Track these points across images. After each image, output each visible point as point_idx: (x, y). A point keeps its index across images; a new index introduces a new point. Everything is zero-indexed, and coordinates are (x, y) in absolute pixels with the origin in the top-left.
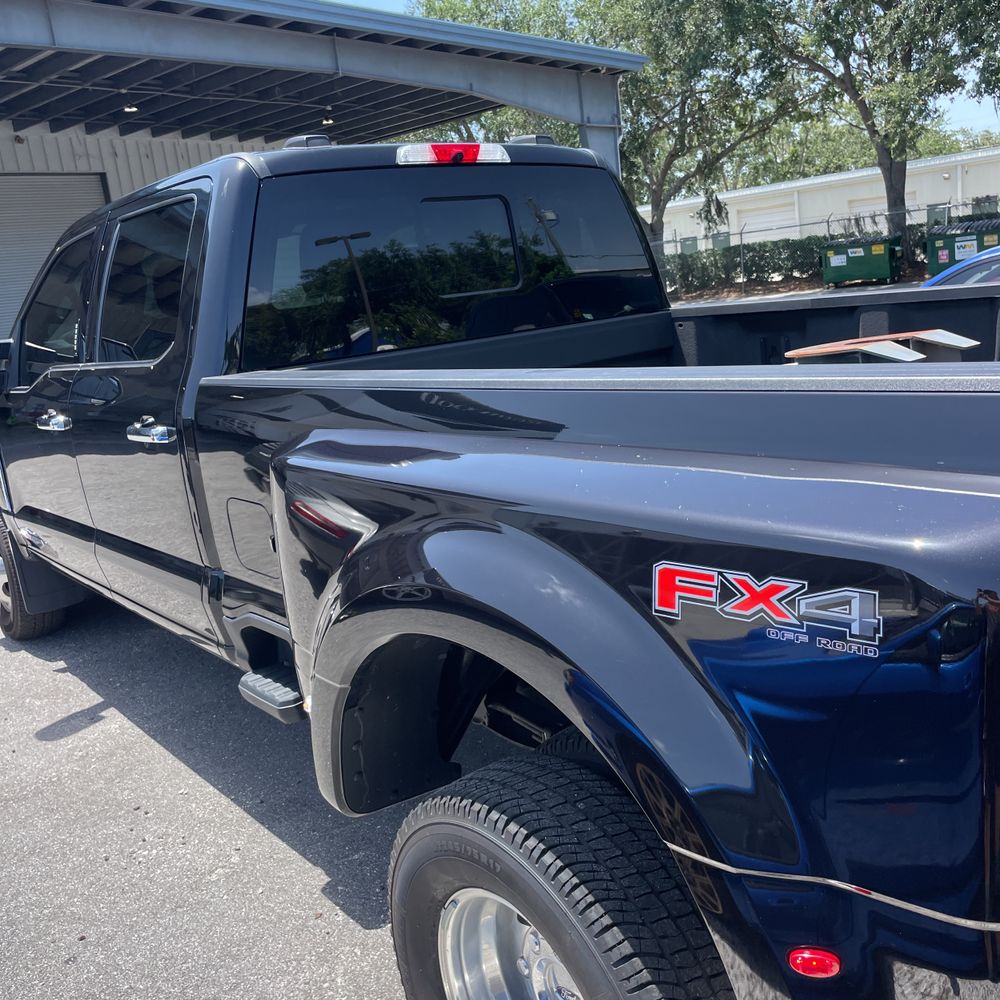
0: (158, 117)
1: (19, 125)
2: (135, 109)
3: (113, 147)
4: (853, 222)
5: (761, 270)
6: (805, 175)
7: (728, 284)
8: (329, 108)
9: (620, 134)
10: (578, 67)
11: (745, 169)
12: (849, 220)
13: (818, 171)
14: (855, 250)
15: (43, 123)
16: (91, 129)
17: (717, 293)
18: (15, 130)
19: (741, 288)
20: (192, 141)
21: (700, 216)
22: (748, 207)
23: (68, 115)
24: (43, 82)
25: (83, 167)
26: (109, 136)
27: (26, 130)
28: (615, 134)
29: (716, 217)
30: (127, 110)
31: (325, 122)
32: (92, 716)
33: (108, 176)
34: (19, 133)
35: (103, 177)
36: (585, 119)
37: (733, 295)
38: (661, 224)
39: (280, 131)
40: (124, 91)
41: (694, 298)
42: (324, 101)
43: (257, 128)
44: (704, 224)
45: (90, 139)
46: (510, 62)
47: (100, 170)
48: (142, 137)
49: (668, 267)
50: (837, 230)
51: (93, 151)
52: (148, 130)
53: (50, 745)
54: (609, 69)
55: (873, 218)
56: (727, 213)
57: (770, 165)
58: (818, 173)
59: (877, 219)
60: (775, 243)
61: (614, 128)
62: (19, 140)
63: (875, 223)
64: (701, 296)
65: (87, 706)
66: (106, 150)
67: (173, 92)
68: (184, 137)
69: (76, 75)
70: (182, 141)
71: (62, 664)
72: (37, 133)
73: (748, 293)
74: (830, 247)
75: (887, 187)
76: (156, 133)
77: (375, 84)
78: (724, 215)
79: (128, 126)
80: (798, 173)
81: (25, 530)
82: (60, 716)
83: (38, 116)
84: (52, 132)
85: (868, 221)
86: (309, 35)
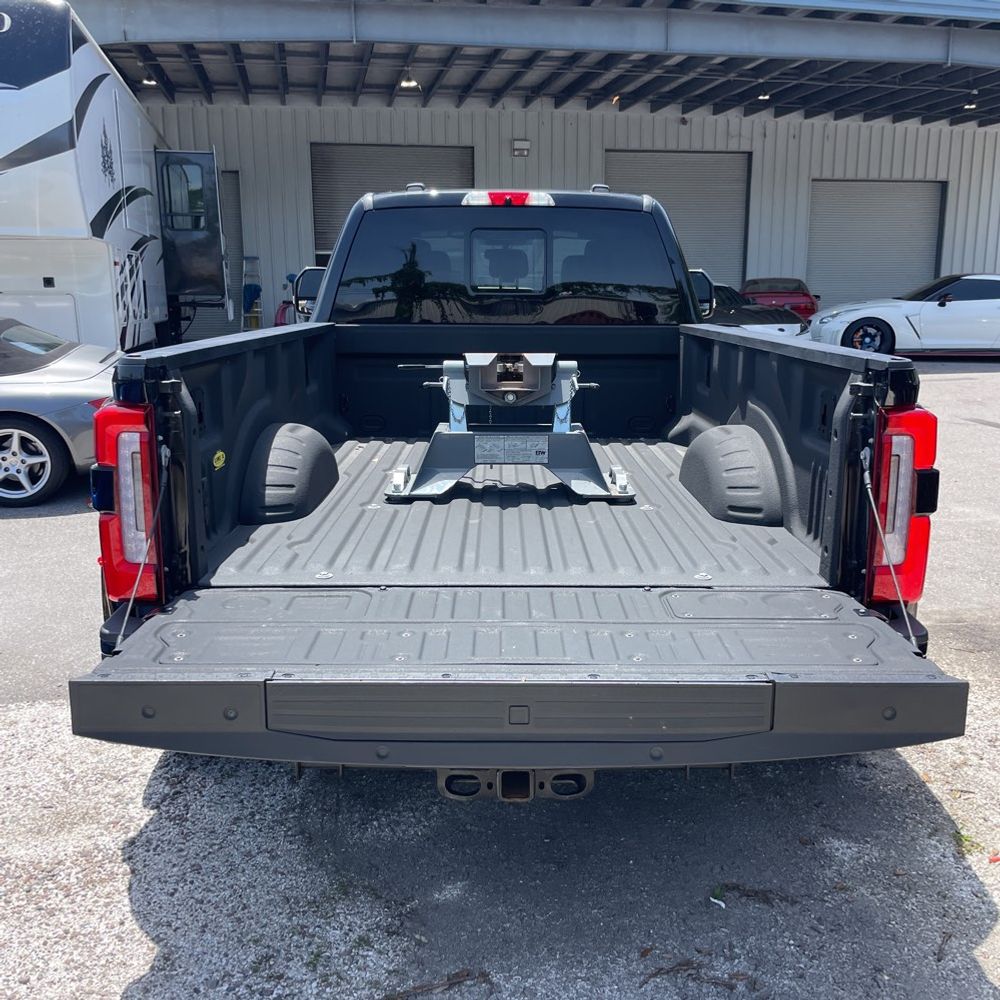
15: (706, 107)
18: (683, 113)
20: (843, 123)
25: (733, 146)
26: (764, 118)
27: (692, 113)
31: (967, 107)
33: (754, 154)
34: (686, 116)
35: (750, 154)
39: (932, 114)
43: (907, 110)
47: (749, 149)
48: (795, 118)
51: (745, 132)
62: (684, 121)
66: (758, 130)
70: (832, 123)
72: (701, 116)
76: (807, 115)
84: (714, 115)
86: (923, 27)
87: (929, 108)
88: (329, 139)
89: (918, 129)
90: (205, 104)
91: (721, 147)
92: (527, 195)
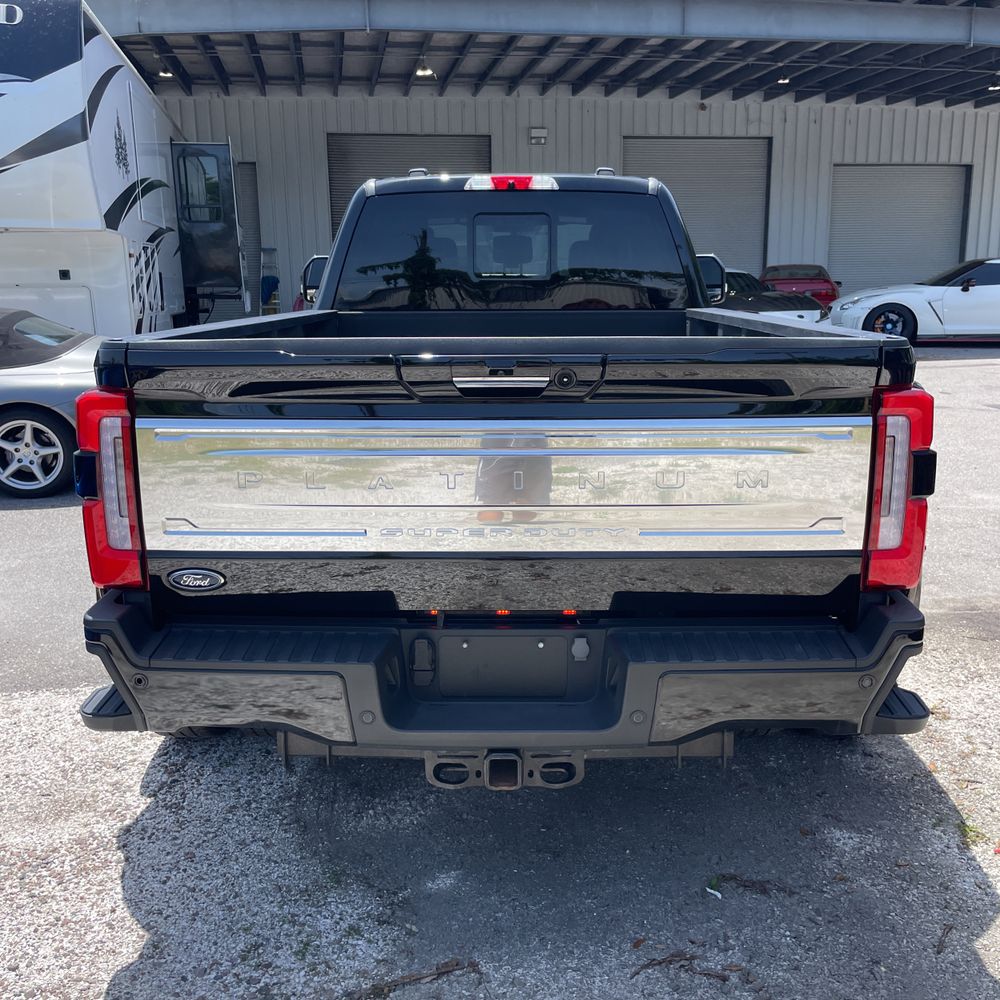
1: (705, 95)
3: (785, 114)
15: (725, 92)
16: (767, 97)
18: (702, 98)
24: (712, 60)
25: (753, 132)
26: (784, 102)
27: (711, 98)
30: (780, 82)
35: (770, 140)
39: (956, 96)
40: (781, 65)
43: (929, 93)
45: (766, 106)
47: (769, 135)
51: (765, 116)
66: (778, 115)
68: (856, 102)
69: (739, 52)
70: (854, 106)
72: (720, 101)
76: (830, 100)
84: (733, 100)
87: (952, 90)
88: (346, 129)
89: (941, 112)
90: (222, 95)
91: (740, 132)
92: (530, 179)
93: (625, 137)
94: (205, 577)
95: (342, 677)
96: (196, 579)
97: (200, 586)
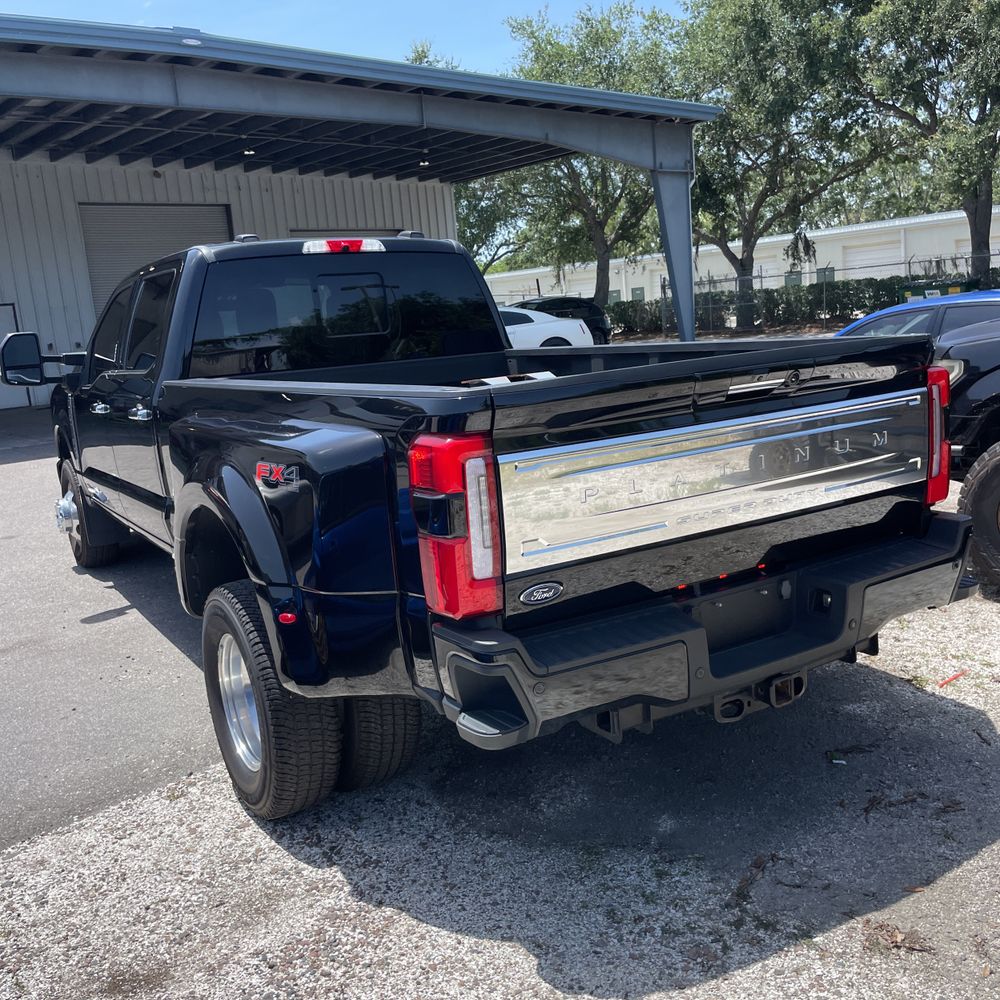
0: (276, 157)
1: (157, 163)
2: (252, 153)
3: (238, 183)
4: (934, 264)
5: (844, 307)
6: (929, 211)
7: (811, 320)
8: (426, 151)
9: (692, 179)
10: (652, 118)
11: (868, 204)
12: (930, 262)
13: (942, 207)
14: (931, 291)
15: (178, 161)
16: (218, 167)
17: (799, 328)
18: (155, 166)
19: (822, 324)
20: (307, 177)
21: (787, 253)
22: (854, 243)
23: (200, 154)
24: (175, 129)
25: (210, 199)
26: (235, 172)
27: (164, 166)
28: (687, 178)
29: (802, 254)
30: (246, 153)
31: (422, 164)
32: (120, 612)
33: (232, 207)
34: (157, 169)
36: (658, 165)
37: (814, 331)
38: (751, 260)
40: (244, 137)
41: (776, 332)
42: (421, 145)
43: (365, 167)
44: (791, 260)
45: (219, 175)
46: (586, 113)
47: (226, 202)
48: (264, 173)
49: (756, 302)
50: (918, 271)
51: (219, 184)
52: (270, 167)
53: (87, 626)
54: (682, 120)
55: (954, 260)
56: (815, 251)
57: (894, 201)
58: (942, 209)
59: (958, 262)
60: (858, 282)
61: (686, 173)
62: (157, 174)
63: (955, 265)
64: (783, 331)
65: (119, 607)
66: (231, 185)
67: (288, 137)
68: (300, 174)
69: (203, 123)
70: (299, 177)
71: (111, 584)
72: (173, 170)
73: (830, 329)
74: (908, 288)
75: (972, 232)
76: (275, 170)
77: (456, 134)
78: (811, 253)
79: (251, 165)
80: (921, 209)
81: (95, 489)
82: (100, 611)
83: (174, 154)
84: (186, 168)
85: (949, 264)
86: (399, 93)
87: (383, 165)
89: (371, 184)
91: (199, 199)
92: (361, 242)
93: (80, 204)
94: (550, 589)
95: (683, 642)
96: (543, 592)
97: (546, 598)
